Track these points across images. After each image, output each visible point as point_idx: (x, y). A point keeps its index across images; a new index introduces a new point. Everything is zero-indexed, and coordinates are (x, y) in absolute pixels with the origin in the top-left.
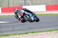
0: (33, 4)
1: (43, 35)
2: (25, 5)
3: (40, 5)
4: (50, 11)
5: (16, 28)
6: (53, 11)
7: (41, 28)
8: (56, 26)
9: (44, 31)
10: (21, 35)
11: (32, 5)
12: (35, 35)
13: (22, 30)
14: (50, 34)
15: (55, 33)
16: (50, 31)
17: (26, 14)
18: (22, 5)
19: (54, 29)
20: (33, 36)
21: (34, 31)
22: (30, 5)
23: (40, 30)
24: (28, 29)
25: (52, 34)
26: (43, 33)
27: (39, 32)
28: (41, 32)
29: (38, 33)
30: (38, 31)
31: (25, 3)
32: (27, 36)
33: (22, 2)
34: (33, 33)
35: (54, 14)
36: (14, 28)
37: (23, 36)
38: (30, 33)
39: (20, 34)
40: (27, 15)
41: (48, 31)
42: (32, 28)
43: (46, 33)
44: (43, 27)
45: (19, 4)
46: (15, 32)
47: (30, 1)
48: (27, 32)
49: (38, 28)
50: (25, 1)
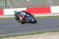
1: (25, 38)
3: (21, 8)
7: (22, 31)
9: (26, 35)
14: (31, 37)
15: (36, 36)
16: (31, 34)
17: (27, 16)
18: (3, 8)
19: (35, 32)
21: (15, 34)
22: (11, 8)
23: (21, 34)
24: (9, 33)
25: (34, 37)
27: (21, 35)
28: (23, 35)
29: (19, 37)
30: (19, 34)
31: (6, 5)
34: (14, 36)
38: (11, 36)
41: (29, 35)
43: (27, 36)
44: (24, 31)
47: (10, 4)
50: (6, 4)
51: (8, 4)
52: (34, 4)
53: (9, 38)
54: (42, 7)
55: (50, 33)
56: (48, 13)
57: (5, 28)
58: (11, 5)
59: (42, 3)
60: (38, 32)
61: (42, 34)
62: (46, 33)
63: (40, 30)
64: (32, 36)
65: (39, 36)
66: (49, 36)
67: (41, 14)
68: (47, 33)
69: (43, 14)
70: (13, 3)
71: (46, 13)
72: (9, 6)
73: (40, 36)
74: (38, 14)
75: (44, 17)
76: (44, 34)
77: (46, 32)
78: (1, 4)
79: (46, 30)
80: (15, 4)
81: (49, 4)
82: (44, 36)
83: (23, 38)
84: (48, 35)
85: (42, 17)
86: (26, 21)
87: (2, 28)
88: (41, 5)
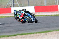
0: (22, 5)
1: (32, 37)
2: (13, 7)
4: (39, 13)
5: (4, 30)
6: (42, 12)
7: (30, 29)
8: (45, 28)
9: (33, 33)
10: (9, 38)
11: (20, 7)
12: (24, 37)
13: (10, 32)
14: (38, 36)
15: (44, 35)
17: (26, 15)
18: (11, 7)
20: (21, 38)
22: (18, 6)
23: (29, 32)
24: (17, 31)
25: (41, 36)
26: (32, 35)
27: (28, 34)
28: (30, 34)
29: (27, 35)
30: (27, 33)
31: (13, 4)
32: (16, 38)
33: (10, 3)
34: (22, 35)
35: (43, 16)
36: (2, 30)
37: (12, 38)
38: (18, 35)
39: (8, 36)
40: (28, 16)
41: (37, 33)
42: (20, 30)
43: (34, 35)
44: (32, 29)
45: (8, 5)
46: (4, 34)
47: (18, 2)
48: (15, 34)
49: (27, 30)
50: (13, 2)
51: (16, 2)
52: (42, 2)
53: (17, 36)
54: (49, 5)
55: (57, 32)
56: (56, 12)
57: (13, 26)
58: (19, 4)
59: (50, 2)
60: (46, 30)
61: (50, 33)
62: (53, 32)
63: (48, 28)
64: (40, 34)
65: (46, 34)
66: (56, 35)
67: (48, 13)
68: (55, 32)
69: (51, 12)
70: (21, 1)
71: (54, 12)
72: (17, 4)
73: (48, 34)
74: (46, 12)
75: (51, 15)
76: (52, 33)
77: (53, 30)
78: (9, 2)
79: (53, 29)
80: (23, 3)
81: (56, 3)
82: (52, 34)
83: (31, 36)
84: (56, 33)
85: (50, 15)
86: (25, 20)
87: (10, 26)
88: (48, 3)
